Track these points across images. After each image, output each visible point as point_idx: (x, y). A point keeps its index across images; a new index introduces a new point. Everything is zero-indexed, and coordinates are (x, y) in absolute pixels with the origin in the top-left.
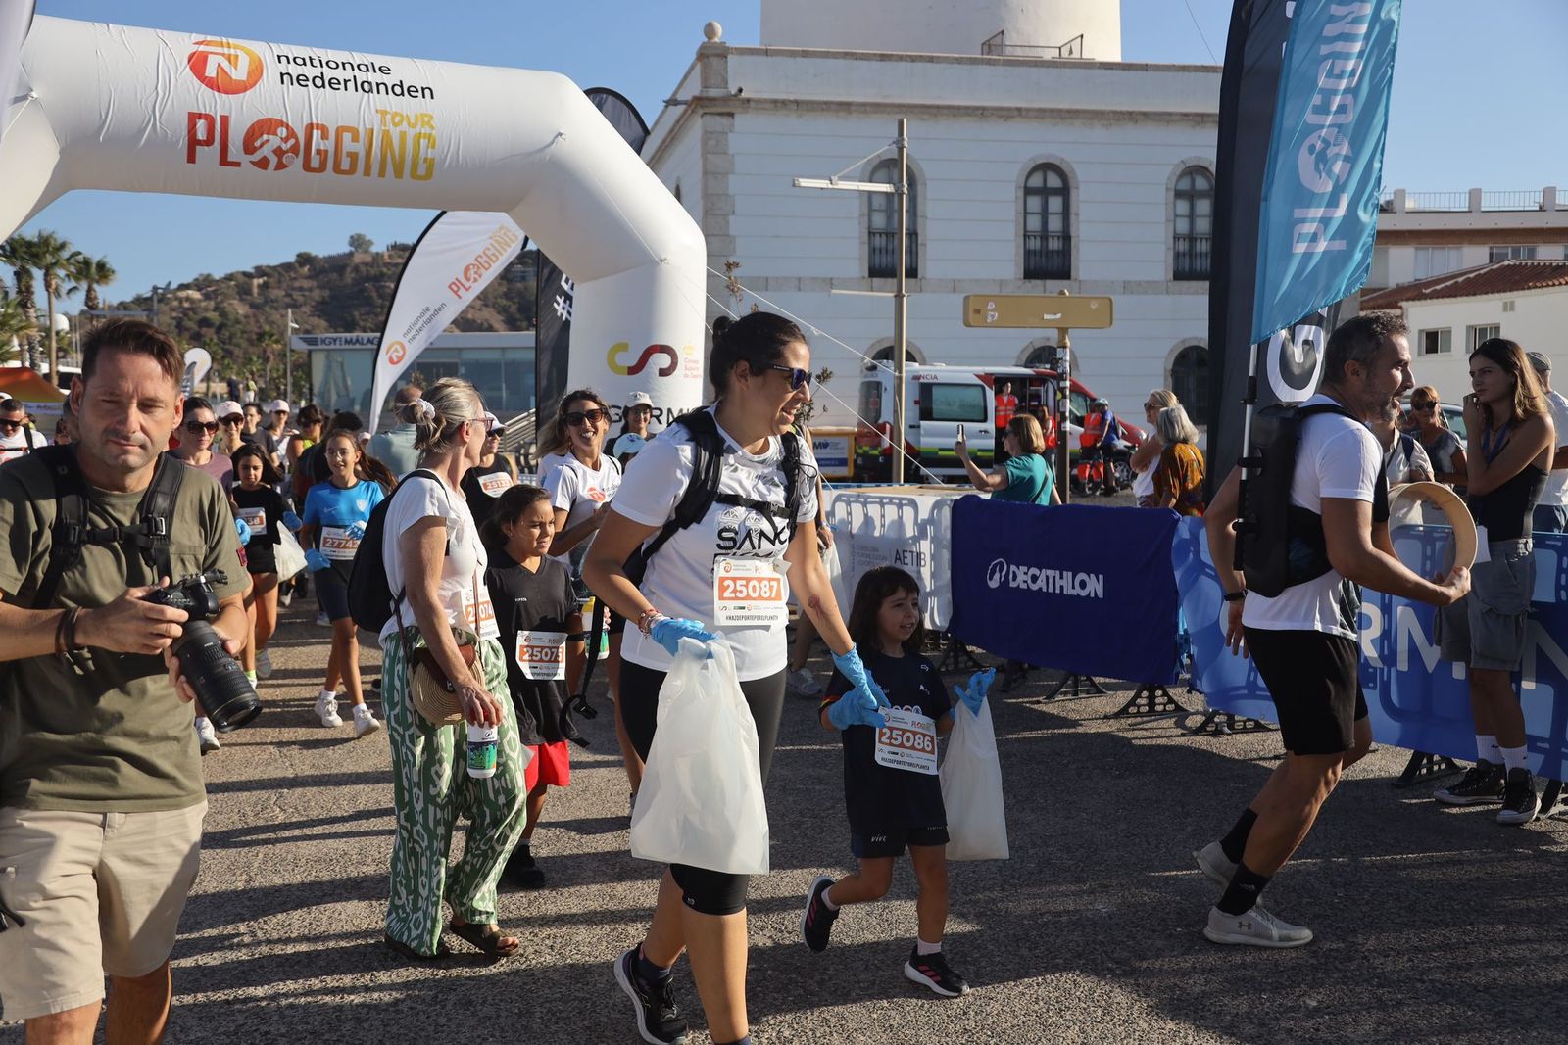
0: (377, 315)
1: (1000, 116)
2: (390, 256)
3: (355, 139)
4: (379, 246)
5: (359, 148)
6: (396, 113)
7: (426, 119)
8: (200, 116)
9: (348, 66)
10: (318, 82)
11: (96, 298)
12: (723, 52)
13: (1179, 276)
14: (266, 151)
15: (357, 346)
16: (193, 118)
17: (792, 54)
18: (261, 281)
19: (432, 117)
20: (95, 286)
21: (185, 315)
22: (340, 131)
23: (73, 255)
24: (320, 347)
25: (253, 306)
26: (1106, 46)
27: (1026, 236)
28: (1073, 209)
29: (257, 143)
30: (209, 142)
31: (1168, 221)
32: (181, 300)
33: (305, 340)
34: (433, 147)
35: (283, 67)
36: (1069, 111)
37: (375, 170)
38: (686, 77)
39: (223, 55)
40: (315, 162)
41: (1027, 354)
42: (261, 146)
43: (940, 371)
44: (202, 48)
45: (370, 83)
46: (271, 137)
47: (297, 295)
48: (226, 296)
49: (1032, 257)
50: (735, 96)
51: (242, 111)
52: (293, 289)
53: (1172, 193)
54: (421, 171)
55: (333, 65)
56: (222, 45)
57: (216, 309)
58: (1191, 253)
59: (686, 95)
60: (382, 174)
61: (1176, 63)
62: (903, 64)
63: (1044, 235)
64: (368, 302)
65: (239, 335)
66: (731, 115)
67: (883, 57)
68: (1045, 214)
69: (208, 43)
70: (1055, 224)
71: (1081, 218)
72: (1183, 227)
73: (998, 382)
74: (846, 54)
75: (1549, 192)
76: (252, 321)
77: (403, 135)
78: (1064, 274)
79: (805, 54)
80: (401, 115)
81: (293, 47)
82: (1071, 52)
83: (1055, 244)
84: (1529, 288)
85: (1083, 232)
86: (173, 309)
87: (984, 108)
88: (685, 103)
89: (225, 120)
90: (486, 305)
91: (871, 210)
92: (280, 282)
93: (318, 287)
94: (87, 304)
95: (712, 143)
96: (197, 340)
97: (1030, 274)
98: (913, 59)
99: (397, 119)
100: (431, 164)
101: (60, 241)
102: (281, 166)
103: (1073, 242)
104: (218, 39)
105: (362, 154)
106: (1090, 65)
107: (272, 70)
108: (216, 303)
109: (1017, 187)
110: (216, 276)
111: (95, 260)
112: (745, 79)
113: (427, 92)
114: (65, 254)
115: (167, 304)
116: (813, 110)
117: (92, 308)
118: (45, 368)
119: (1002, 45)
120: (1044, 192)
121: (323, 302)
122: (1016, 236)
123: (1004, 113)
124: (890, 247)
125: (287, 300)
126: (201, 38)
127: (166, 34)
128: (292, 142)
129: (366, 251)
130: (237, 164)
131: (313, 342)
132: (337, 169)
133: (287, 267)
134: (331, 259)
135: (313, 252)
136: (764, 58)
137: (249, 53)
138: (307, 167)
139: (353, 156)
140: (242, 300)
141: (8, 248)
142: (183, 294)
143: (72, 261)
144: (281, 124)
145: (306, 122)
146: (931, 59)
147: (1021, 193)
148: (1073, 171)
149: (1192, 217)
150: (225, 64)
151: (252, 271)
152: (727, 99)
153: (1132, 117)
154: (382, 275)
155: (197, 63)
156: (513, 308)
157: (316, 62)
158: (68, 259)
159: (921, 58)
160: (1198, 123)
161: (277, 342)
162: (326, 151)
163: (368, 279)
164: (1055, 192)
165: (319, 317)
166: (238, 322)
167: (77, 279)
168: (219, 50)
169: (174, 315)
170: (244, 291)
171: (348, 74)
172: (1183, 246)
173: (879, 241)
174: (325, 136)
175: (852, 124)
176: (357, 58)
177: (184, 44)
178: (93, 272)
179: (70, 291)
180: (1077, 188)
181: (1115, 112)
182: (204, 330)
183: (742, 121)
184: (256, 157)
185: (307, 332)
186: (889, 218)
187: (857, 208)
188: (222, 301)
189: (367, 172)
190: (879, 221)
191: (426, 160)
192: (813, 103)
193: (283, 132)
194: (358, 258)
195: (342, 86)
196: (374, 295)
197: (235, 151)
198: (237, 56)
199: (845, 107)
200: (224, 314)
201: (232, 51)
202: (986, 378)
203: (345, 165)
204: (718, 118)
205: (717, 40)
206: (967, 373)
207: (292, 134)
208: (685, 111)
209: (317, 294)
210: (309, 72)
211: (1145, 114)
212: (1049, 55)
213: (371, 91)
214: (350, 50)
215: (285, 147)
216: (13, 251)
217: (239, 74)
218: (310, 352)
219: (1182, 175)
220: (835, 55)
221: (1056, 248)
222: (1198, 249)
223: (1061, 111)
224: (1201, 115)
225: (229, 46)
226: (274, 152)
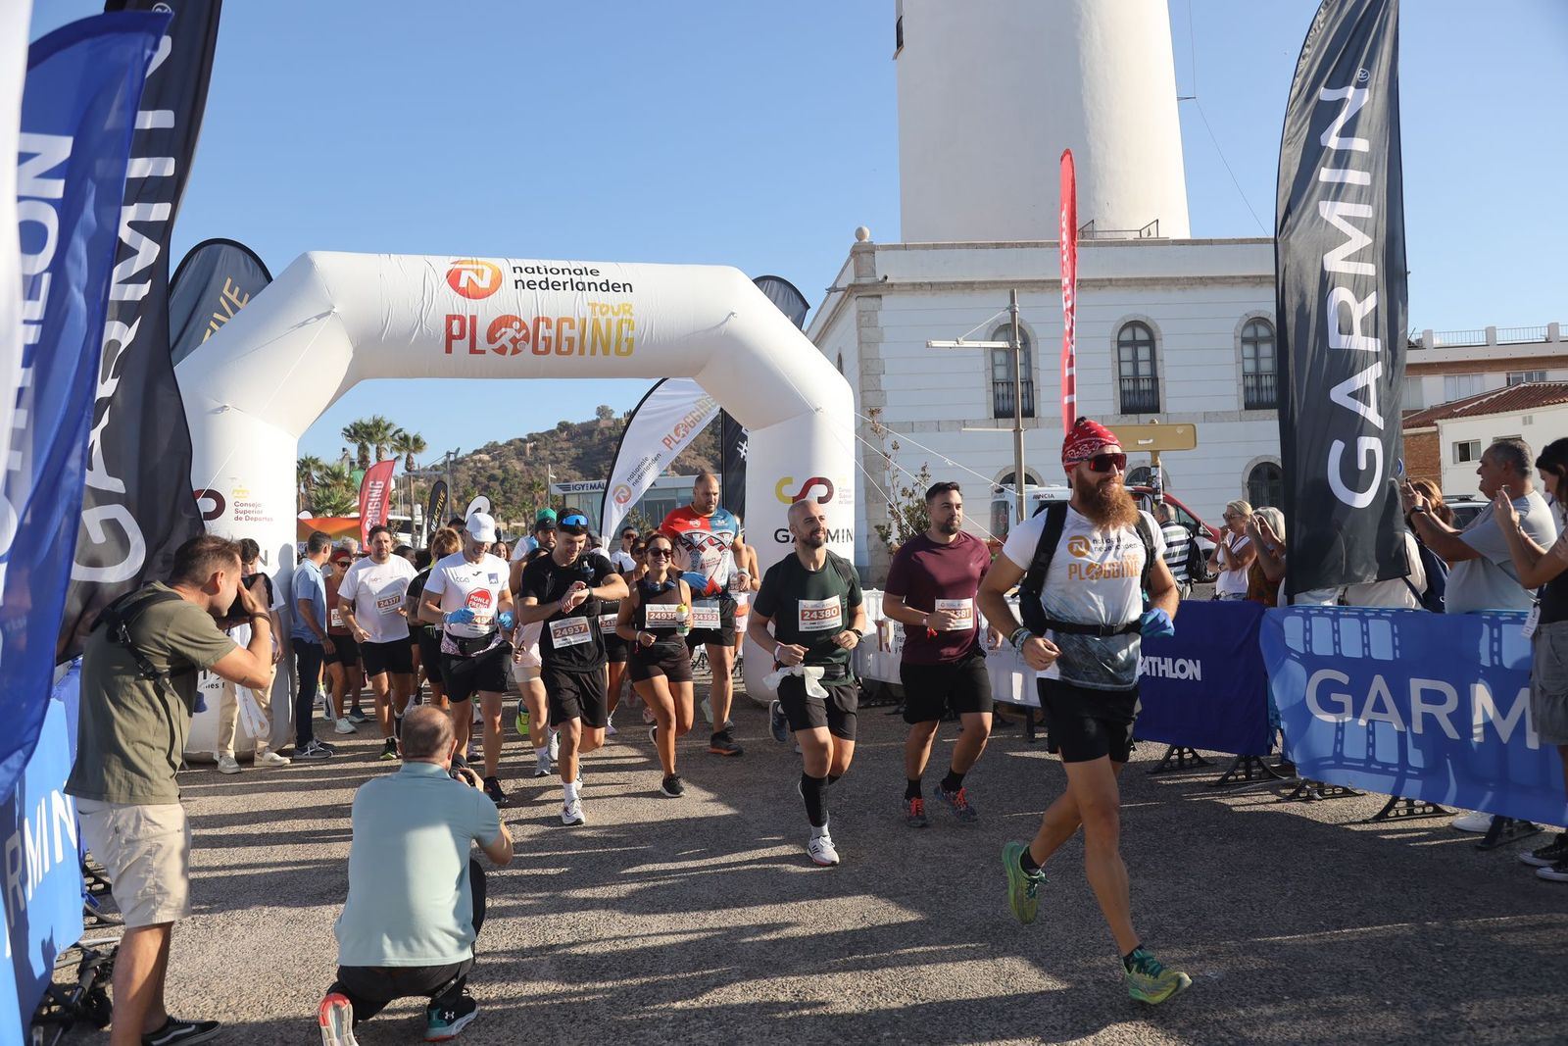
1: (1094, 286)
3: (572, 327)
5: (575, 334)
6: (604, 305)
7: (627, 308)
8: (454, 317)
9: (566, 272)
10: (544, 285)
11: (413, 463)
12: (871, 250)
13: (1249, 406)
14: (505, 340)
16: (450, 319)
17: (925, 247)
18: (532, 444)
19: (631, 306)
20: (413, 455)
21: (478, 473)
22: (560, 322)
23: (397, 432)
24: (572, 492)
25: (527, 463)
26: (1177, 227)
27: (1120, 380)
28: (1158, 357)
29: (498, 335)
30: (461, 336)
31: (1237, 363)
32: (475, 462)
33: (561, 487)
34: (633, 330)
35: (517, 276)
36: (1151, 279)
37: (588, 349)
38: (843, 270)
39: (473, 270)
40: (541, 347)
42: (501, 336)
43: (1056, 490)
44: (458, 266)
45: (583, 284)
46: (508, 330)
47: (558, 454)
48: (508, 457)
49: (1127, 395)
50: (882, 282)
51: (485, 312)
52: (556, 449)
53: (1240, 340)
54: (624, 348)
55: (555, 271)
56: (472, 262)
57: (500, 467)
58: (1258, 388)
59: (843, 284)
60: (593, 352)
61: (1236, 238)
62: (1014, 250)
63: (1136, 379)
65: (517, 486)
66: (880, 297)
67: (998, 246)
68: (1135, 361)
69: (461, 262)
70: (1144, 369)
71: (1165, 364)
72: (1250, 366)
74: (968, 244)
75: (1553, 327)
76: (526, 474)
77: (609, 322)
78: (1155, 408)
79: (935, 247)
80: (607, 306)
81: (525, 260)
82: (1149, 234)
83: (1145, 385)
84: (1544, 405)
85: (1166, 373)
86: (470, 469)
88: (843, 289)
89: (473, 319)
90: (699, 455)
91: (994, 365)
92: (546, 444)
93: (574, 447)
94: (406, 468)
95: (863, 319)
96: (485, 491)
97: (1126, 410)
98: (1023, 246)
99: (604, 310)
100: (630, 342)
101: (386, 424)
102: (515, 351)
103: (1160, 382)
104: (470, 259)
105: (577, 338)
106: (1165, 242)
107: (508, 278)
108: (500, 463)
109: (1112, 341)
110: (501, 444)
111: (412, 436)
112: (888, 268)
113: (627, 287)
114: (391, 432)
115: (465, 465)
116: (944, 289)
117: (409, 470)
119: (1093, 232)
120: (1134, 344)
121: (578, 458)
122: (1114, 380)
124: (1011, 393)
125: (551, 457)
126: (456, 259)
127: (432, 259)
128: (524, 332)
129: (609, 418)
130: (483, 352)
131: (566, 488)
132: (559, 351)
133: (551, 433)
134: (582, 425)
135: (570, 422)
136: (903, 252)
137: (491, 267)
138: (535, 351)
139: (571, 340)
140: (519, 459)
141: (352, 431)
143: (396, 437)
144: (515, 319)
145: (534, 316)
146: (1037, 245)
147: (1115, 346)
148: (1157, 326)
149: (1257, 358)
150: (474, 277)
151: (526, 437)
152: (875, 285)
153: (1203, 281)
155: (453, 278)
157: (542, 270)
158: (393, 435)
159: (1028, 245)
160: (1257, 284)
161: (543, 489)
162: (550, 338)
163: (611, 438)
164: (1143, 343)
165: (575, 470)
166: (516, 476)
167: (399, 449)
168: (470, 266)
169: (470, 473)
170: (520, 453)
171: (567, 277)
172: (1251, 382)
173: (1001, 389)
174: (549, 326)
175: (977, 299)
176: (574, 265)
177: (444, 264)
178: (410, 444)
180: (1161, 339)
181: (1188, 278)
182: (492, 483)
183: (888, 301)
184: (497, 345)
185: (566, 481)
186: (1008, 371)
187: (982, 364)
188: (505, 461)
189: (582, 352)
190: (1001, 374)
191: (627, 339)
192: (944, 283)
193: (516, 325)
194: (603, 424)
195: (562, 287)
197: (481, 342)
198: (483, 270)
199: (969, 285)
200: (506, 471)
201: (480, 267)
203: (565, 347)
204: (869, 300)
205: (866, 240)
207: (523, 326)
208: (844, 296)
209: (573, 452)
210: (537, 277)
211: (1212, 278)
212: (1131, 237)
213: (584, 289)
214: (568, 259)
215: (518, 336)
216: (356, 432)
217: (484, 284)
218: (564, 496)
219: (1246, 326)
220: (960, 246)
221: (1146, 388)
222: (1264, 384)
223: (1144, 279)
224: (1260, 277)
225: (477, 263)
226: (511, 341)
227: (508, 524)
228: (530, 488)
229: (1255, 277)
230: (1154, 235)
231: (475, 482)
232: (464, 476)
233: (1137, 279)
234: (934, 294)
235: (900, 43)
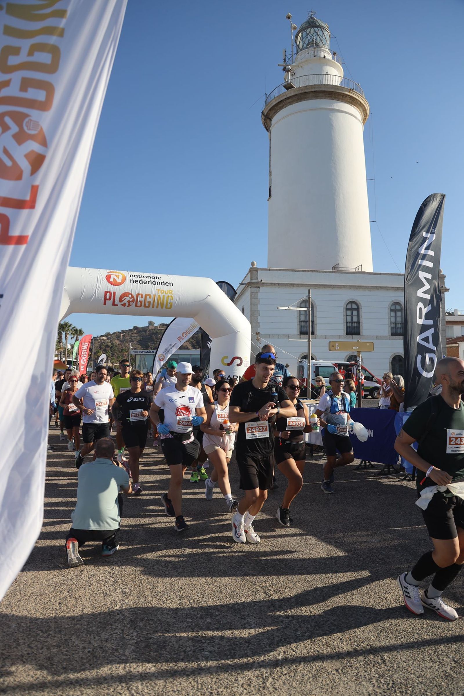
0: (155, 344)
1: (338, 288)
2: (159, 327)
3: (150, 298)
4: (156, 324)
5: (151, 300)
7: (170, 292)
8: (108, 292)
9: (149, 277)
10: (141, 282)
12: (257, 270)
13: (392, 334)
14: (125, 301)
15: (149, 353)
16: (106, 293)
17: (277, 270)
18: (123, 334)
19: (172, 291)
20: (78, 336)
21: (102, 344)
22: (146, 295)
23: (73, 328)
24: (139, 354)
25: (120, 341)
26: (368, 268)
27: (347, 322)
28: (360, 315)
29: (123, 299)
30: (110, 299)
31: (389, 318)
32: (101, 340)
33: (134, 351)
34: (172, 299)
35: (131, 278)
36: (358, 286)
37: (155, 306)
38: (246, 277)
40: (139, 304)
41: (347, 357)
43: (321, 363)
44: (110, 274)
45: (155, 282)
46: (127, 297)
47: (133, 338)
48: (114, 339)
49: (348, 329)
50: (260, 282)
51: (119, 291)
52: (132, 336)
53: (390, 310)
54: (169, 306)
55: (145, 277)
57: (110, 342)
58: (396, 328)
59: (246, 282)
60: (157, 307)
61: (389, 273)
62: (309, 273)
63: (352, 322)
64: (153, 340)
65: (116, 350)
66: (259, 287)
67: (304, 271)
68: (352, 316)
69: (111, 272)
70: (355, 319)
71: (363, 317)
72: (393, 320)
73: (339, 366)
76: (120, 345)
77: (164, 296)
78: (358, 334)
79: (280, 270)
80: (163, 291)
81: (134, 273)
82: (358, 270)
83: (355, 325)
85: (363, 321)
87: (333, 285)
88: (245, 284)
89: (115, 293)
91: (300, 315)
92: (128, 334)
93: (139, 336)
95: (253, 295)
96: (105, 351)
97: (348, 334)
98: (312, 271)
99: (162, 292)
100: (171, 304)
101: (69, 325)
102: (129, 305)
103: (361, 324)
104: (114, 271)
105: (152, 302)
106: (364, 273)
107: (128, 279)
109: (344, 308)
111: (79, 329)
112: (263, 277)
113: (171, 284)
114: (71, 328)
116: (283, 286)
118: (64, 359)
119: (338, 268)
120: (352, 310)
121: (140, 340)
122: (344, 322)
123: (340, 287)
124: (306, 325)
125: (130, 339)
126: (110, 271)
127: (101, 270)
128: (133, 298)
129: (153, 326)
130: (117, 305)
131: (136, 352)
132: (145, 306)
133: (130, 330)
134: (143, 328)
135: (138, 326)
136: (268, 271)
137: (122, 274)
138: (136, 306)
139: (149, 302)
140: (117, 340)
142: (101, 338)
144: (130, 294)
145: (137, 293)
146: (317, 271)
147: (345, 310)
148: (360, 303)
149: (396, 317)
150: (116, 278)
151: (120, 331)
152: (258, 283)
153: (377, 288)
154: (157, 332)
155: (108, 278)
156: (194, 342)
157: (140, 276)
159: (315, 271)
160: (396, 290)
161: (127, 352)
162: (142, 301)
163: (153, 333)
164: (355, 309)
165: (139, 345)
166: (116, 346)
167: (74, 334)
168: (114, 274)
169: (99, 344)
170: (118, 337)
171: (149, 279)
172: (393, 325)
173: (302, 324)
174: (142, 297)
175: (294, 290)
176: (152, 275)
177: (105, 272)
178: (78, 332)
179: (72, 338)
180: (362, 308)
181: (372, 287)
182: (107, 349)
183: (262, 289)
184: (122, 303)
185: (135, 349)
186: (306, 317)
187: (296, 314)
188: (112, 340)
189: (153, 307)
190: (303, 318)
191: (170, 303)
192: (283, 284)
194: (150, 328)
195: (147, 283)
196: (155, 338)
197: (117, 301)
198: (119, 276)
199: (292, 285)
200: (112, 344)
201: (118, 274)
202: (335, 365)
203: (147, 305)
204: (255, 288)
205: (255, 266)
206: (330, 363)
207: (133, 296)
208: (246, 286)
209: (138, 338)
210: (138, 279)
211: (380, 287)
212: (352, 270)
213: (155, 284)
214: (150, 273)
215: (130, 300)
217: (119, 280)
218: (136, 355)
219: (392, 305)
220: (289, 270)
221: (356, 326)
222: (398, 326)
223: (356, 286)
224: (398, 288)
225: (117, 273)
226: (128, 301)
227: (113, 364)
228: (122, 351)
229: (396, 287)
230: (360, 270)
231: (100, 347)
232: (97, 345)
233: (353, 286)
234: (279, 288)
235: (270, 195)
